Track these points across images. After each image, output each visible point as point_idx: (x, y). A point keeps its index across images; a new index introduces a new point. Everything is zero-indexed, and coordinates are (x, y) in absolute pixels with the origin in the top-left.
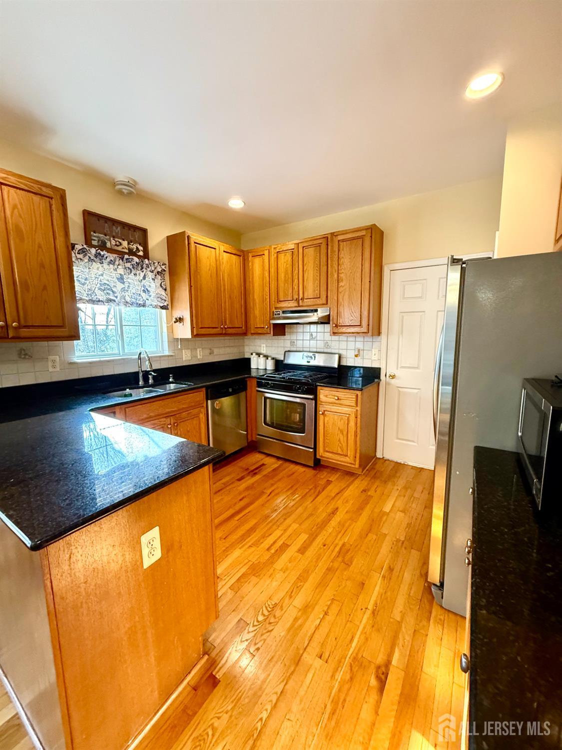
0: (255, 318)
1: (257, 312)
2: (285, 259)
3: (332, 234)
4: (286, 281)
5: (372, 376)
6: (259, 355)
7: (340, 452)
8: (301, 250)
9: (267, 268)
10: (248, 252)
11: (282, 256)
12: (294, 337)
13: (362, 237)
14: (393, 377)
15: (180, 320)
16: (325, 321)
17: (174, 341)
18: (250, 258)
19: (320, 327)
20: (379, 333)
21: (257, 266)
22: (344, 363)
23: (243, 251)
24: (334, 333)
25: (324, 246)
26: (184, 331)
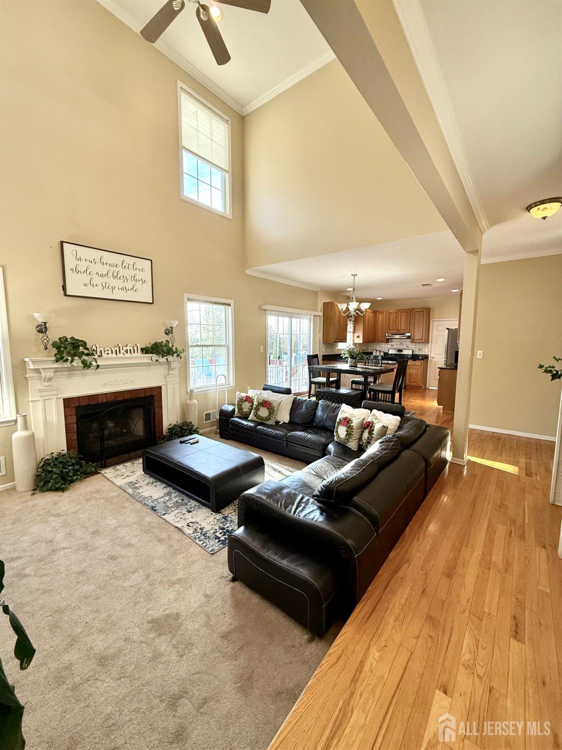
0: (378, 336)
1: (379, 334)
2: (393, 316)
3: (412, 308)
4: (393, 323)
5: (426, 357)
6: (377, 351)
7: (415, 381)
8: (400, 313)
9: (385, 318)
10: (377, 311)
11: (392, 314)
12: (392, 344)
13: (423, 311)
14: (433, 358)
15: (358, 337)
16: (409, 337)
17: (355, 344)
18: (378, 314)
19: (408, 340)
20: (428, 343)
21: (380, 317)
22: (414, 353)
23: (374, 311)
24: (412, 342)
25: (409, 313)
26: (360, 341)
